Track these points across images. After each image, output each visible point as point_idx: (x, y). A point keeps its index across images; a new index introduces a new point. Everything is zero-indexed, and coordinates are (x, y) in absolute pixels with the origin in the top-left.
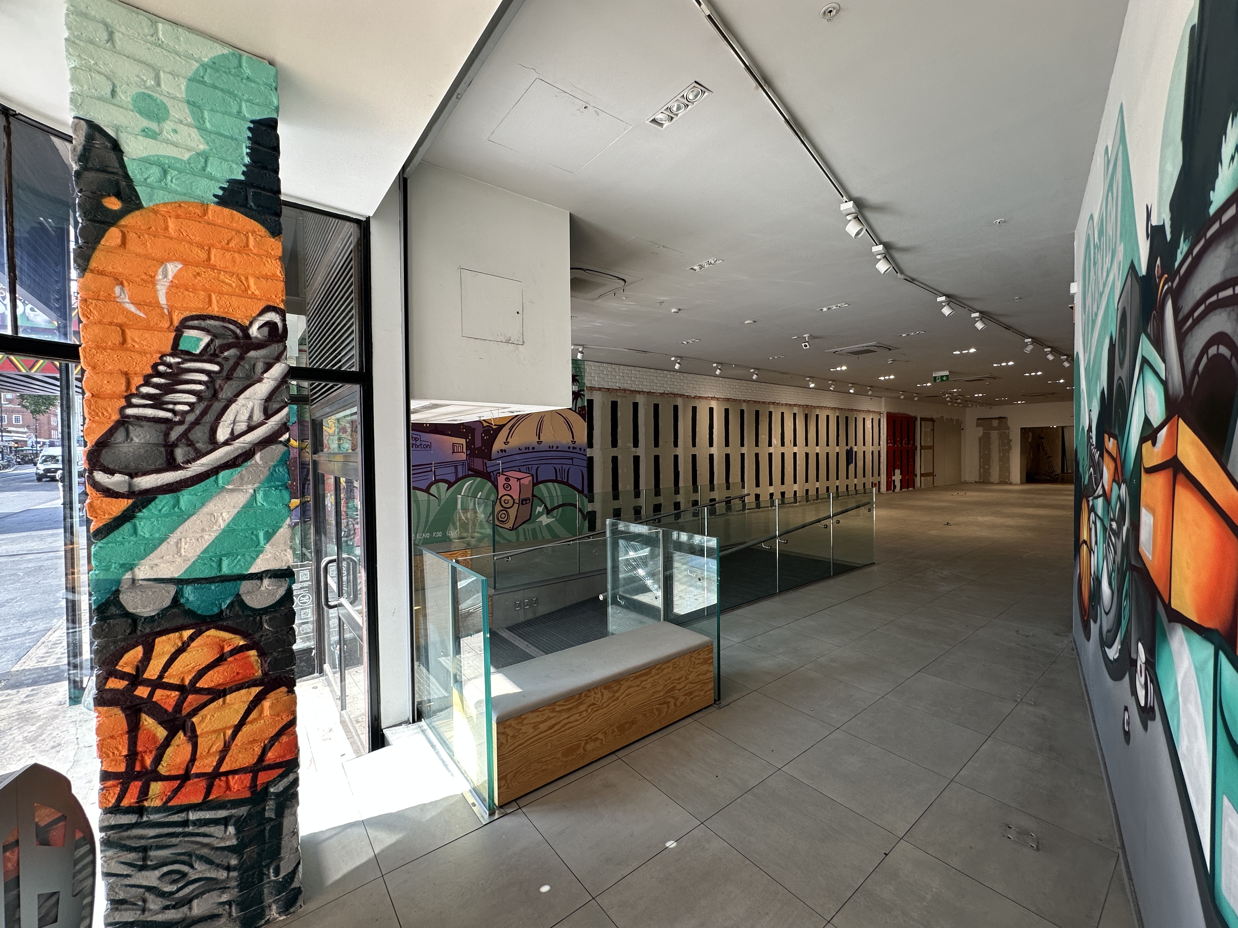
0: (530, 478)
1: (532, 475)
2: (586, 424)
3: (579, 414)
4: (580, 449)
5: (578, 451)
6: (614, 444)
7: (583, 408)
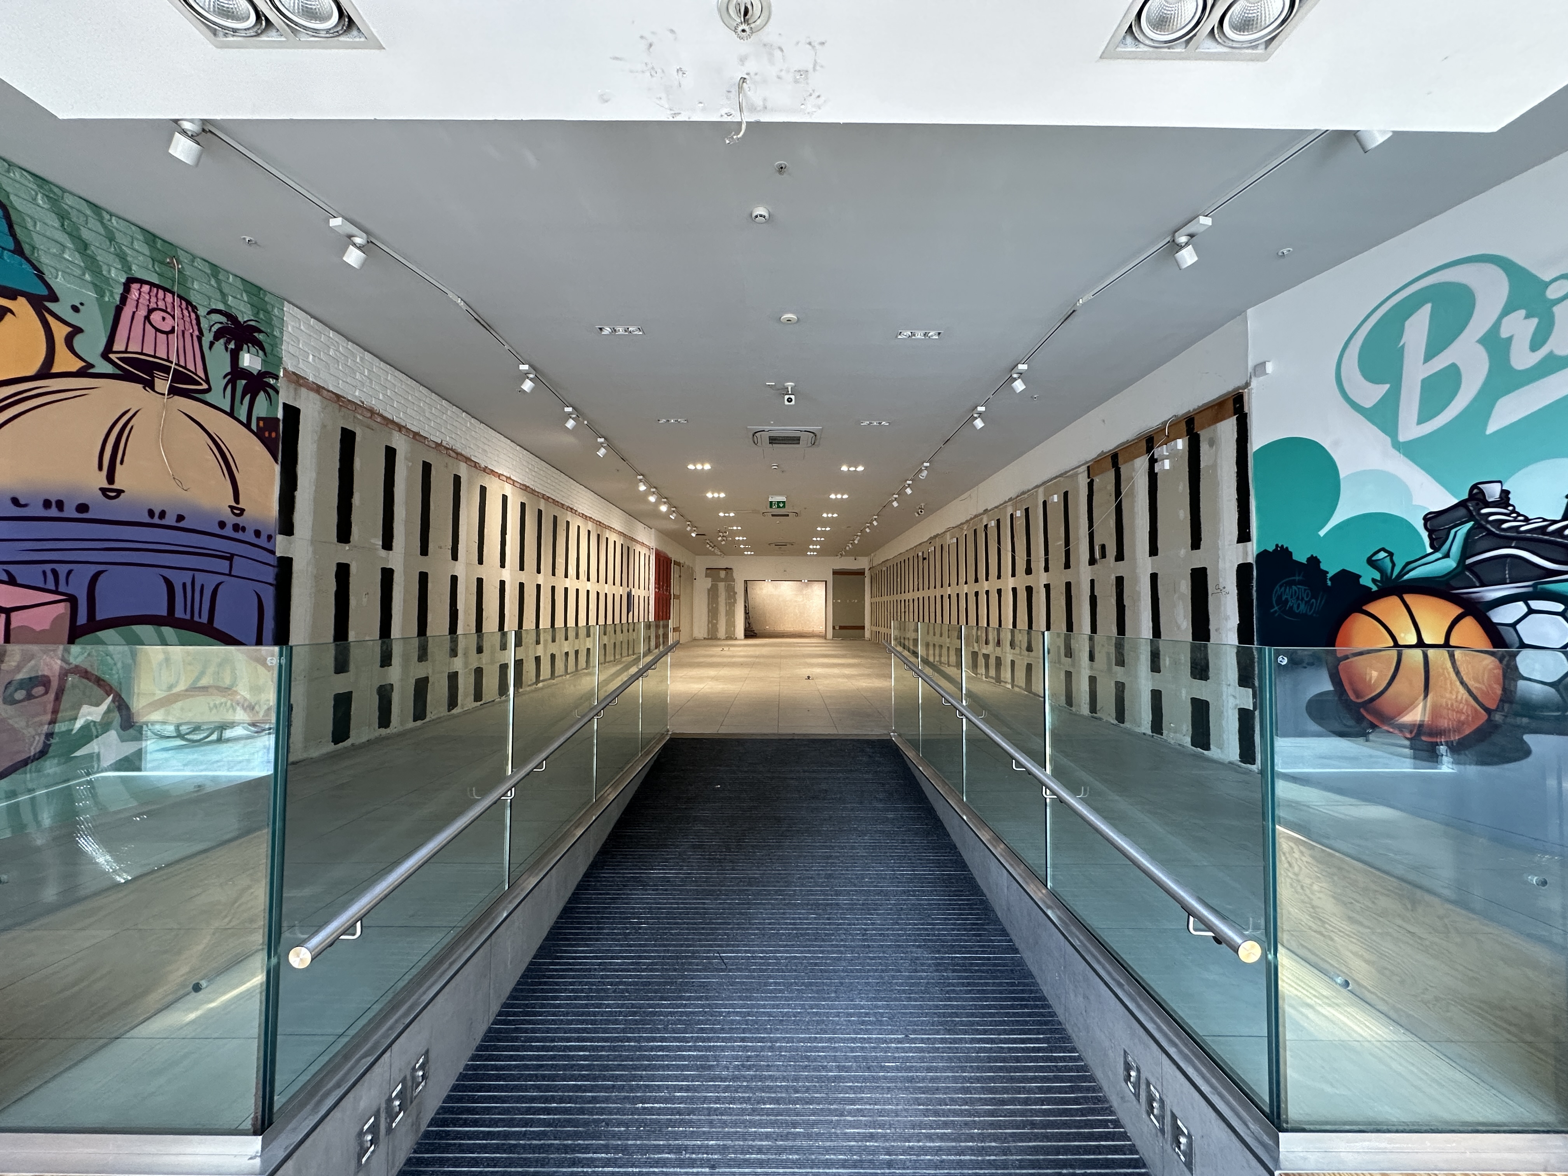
0: (63, 609)
1: (72, 600)
2: (277, 468)
3: (259, 435)
4: (257, 533)
5: (249, 536)
6: (344, 534)
7: (270, 422)
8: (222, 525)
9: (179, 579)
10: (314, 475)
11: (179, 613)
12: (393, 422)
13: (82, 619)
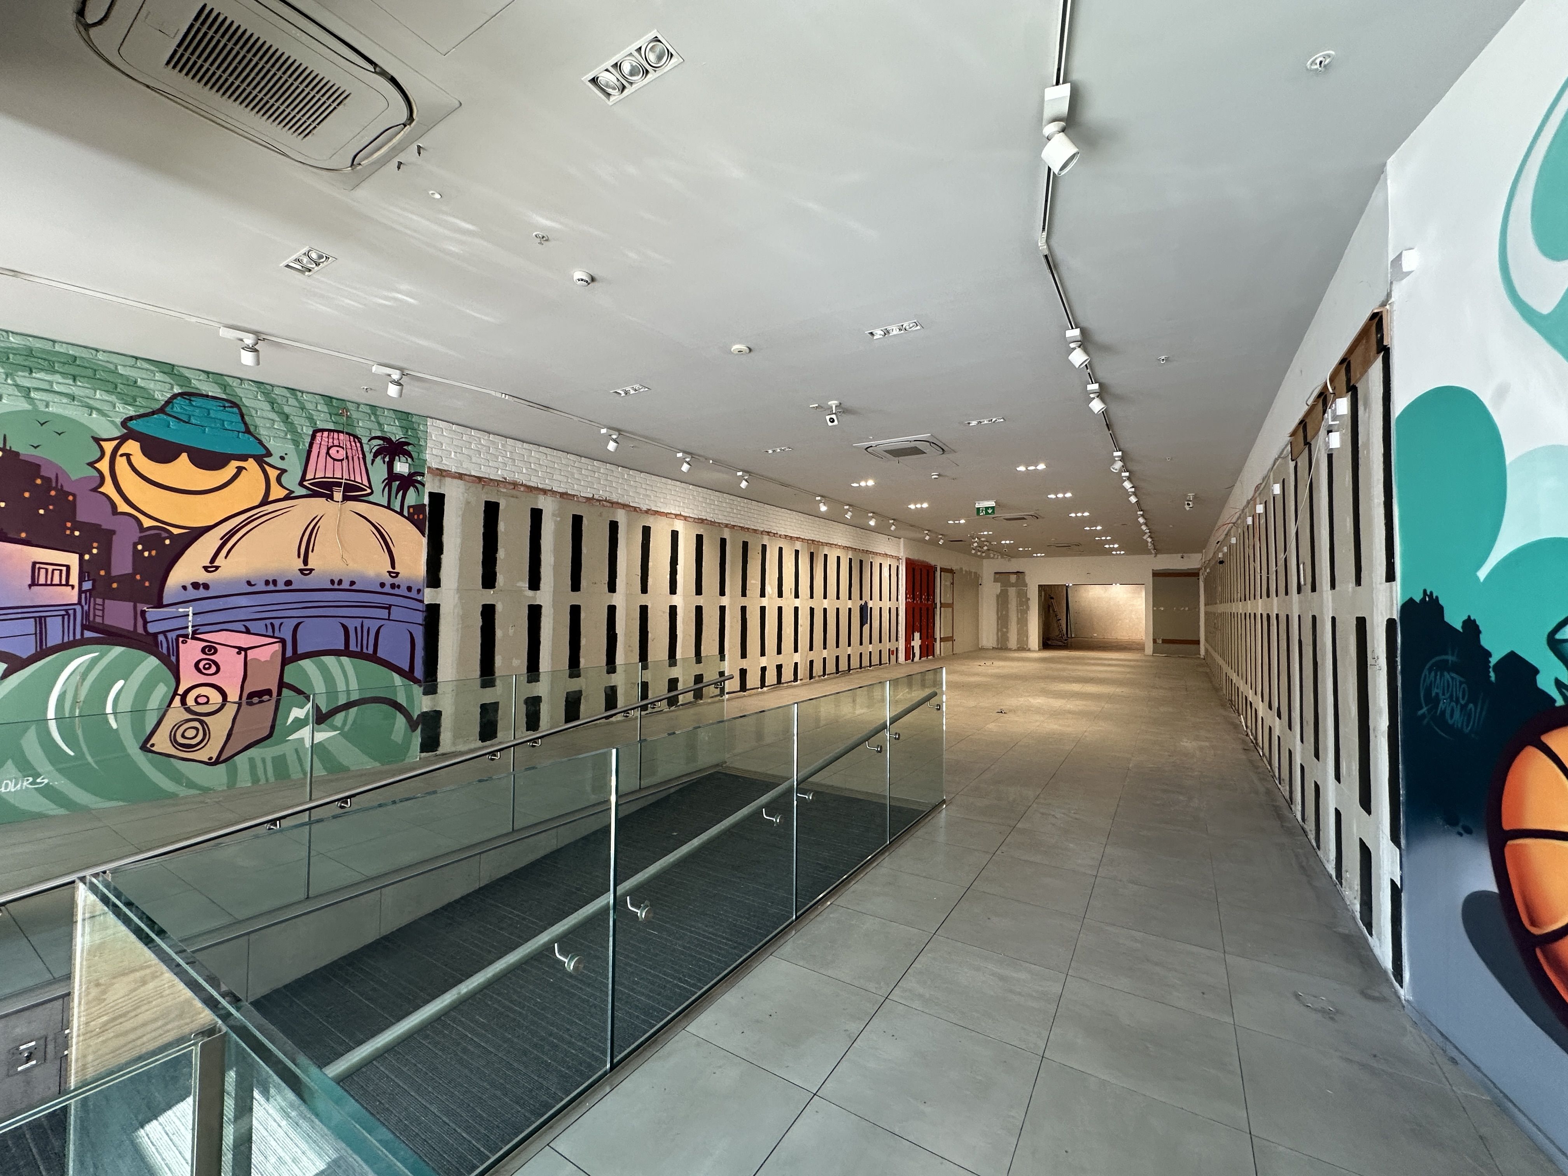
0: (277, 647)
1: (283, 641)
2: (425, 541)
3: (410, 518)
4: (409, 589)
5: (403, 591)
6: (489, 580)
7: (419, 508)
8: (382, 585)
9: (351, 624)
10: (459, 540)
11: (353, 647)
12: (537, 489)
13: (289, 653)
